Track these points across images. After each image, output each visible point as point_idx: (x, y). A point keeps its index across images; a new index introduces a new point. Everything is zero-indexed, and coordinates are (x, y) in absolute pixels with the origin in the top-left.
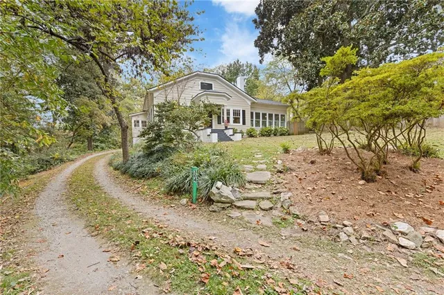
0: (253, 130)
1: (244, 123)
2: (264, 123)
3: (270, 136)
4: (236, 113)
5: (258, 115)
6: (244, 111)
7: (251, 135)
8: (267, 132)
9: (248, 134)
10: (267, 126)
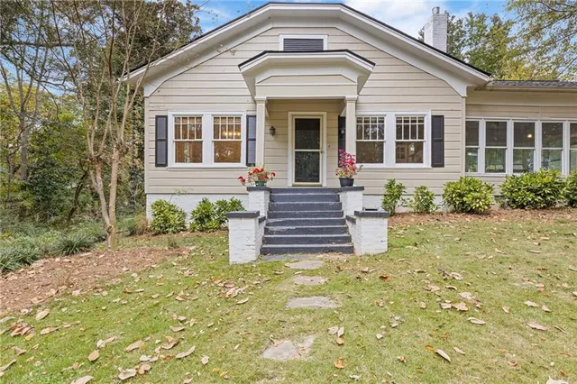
0: (473, 186)
1: (438, 161)
2: (523, 159)
3: (549, 206)
4: (408, 128)
5: (496, 132)
6: (438, 121)
7: (463, 205)
8: (536, 192)
9: (451, 201)
10: (537, 166)
